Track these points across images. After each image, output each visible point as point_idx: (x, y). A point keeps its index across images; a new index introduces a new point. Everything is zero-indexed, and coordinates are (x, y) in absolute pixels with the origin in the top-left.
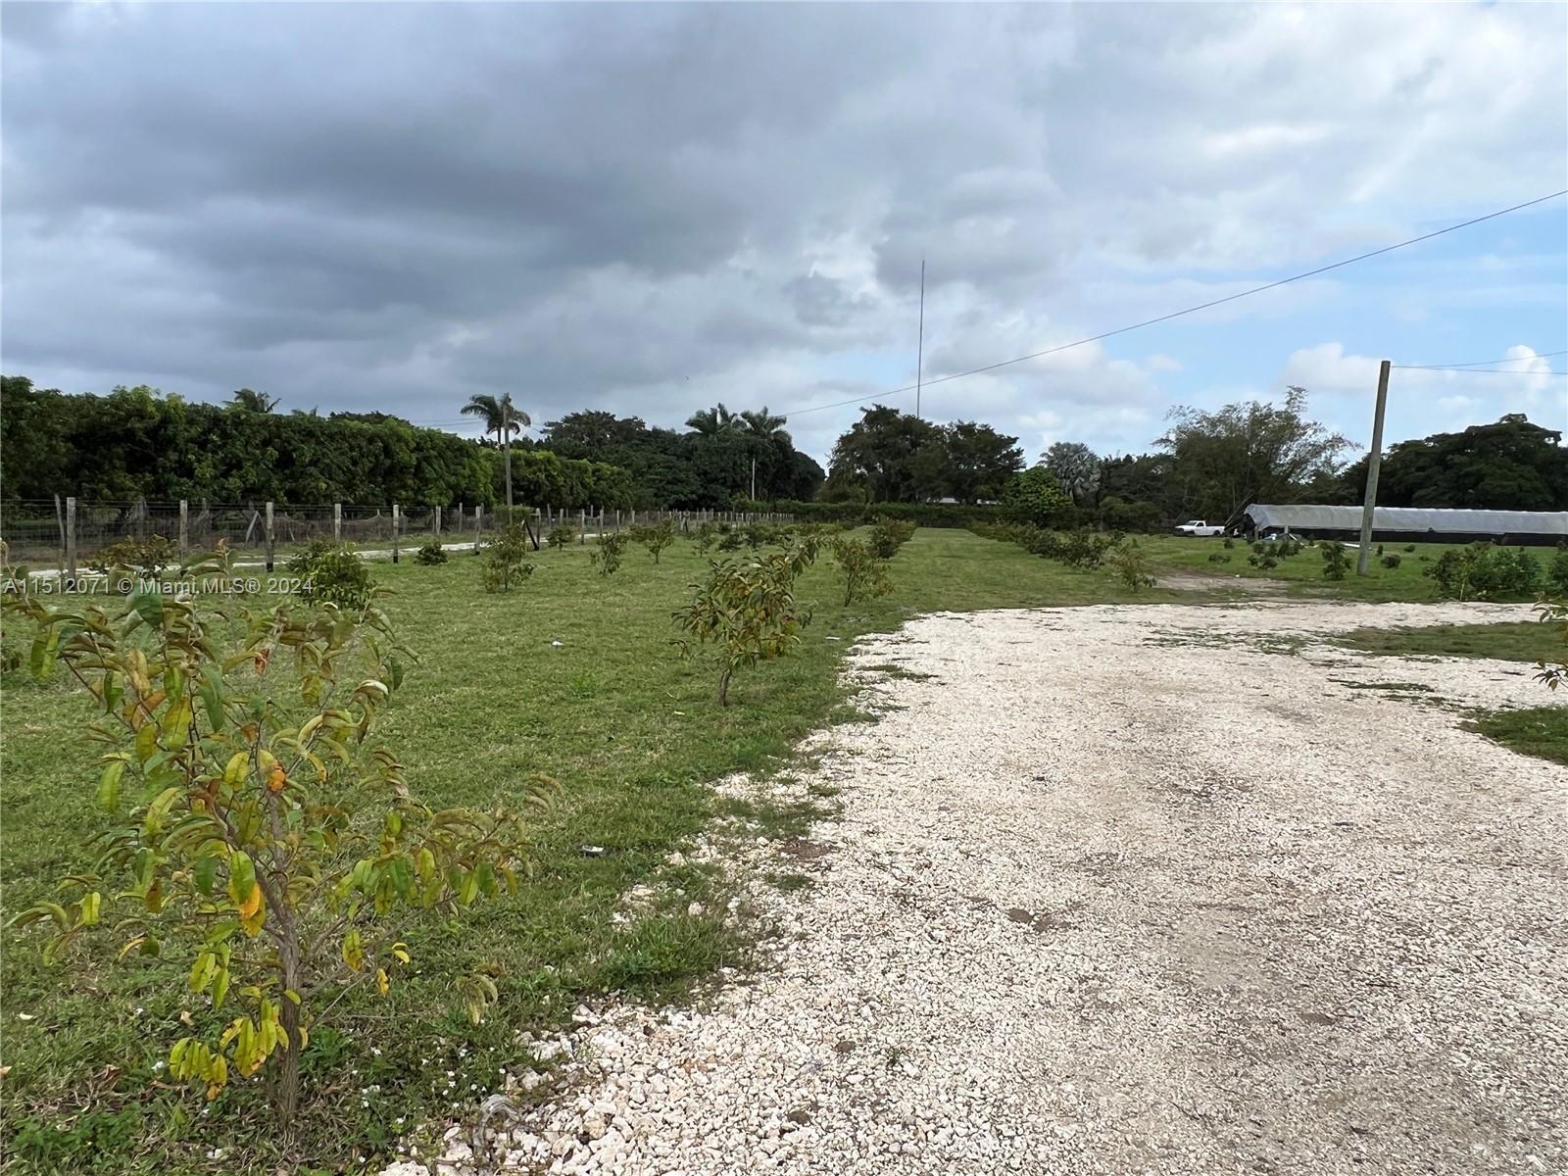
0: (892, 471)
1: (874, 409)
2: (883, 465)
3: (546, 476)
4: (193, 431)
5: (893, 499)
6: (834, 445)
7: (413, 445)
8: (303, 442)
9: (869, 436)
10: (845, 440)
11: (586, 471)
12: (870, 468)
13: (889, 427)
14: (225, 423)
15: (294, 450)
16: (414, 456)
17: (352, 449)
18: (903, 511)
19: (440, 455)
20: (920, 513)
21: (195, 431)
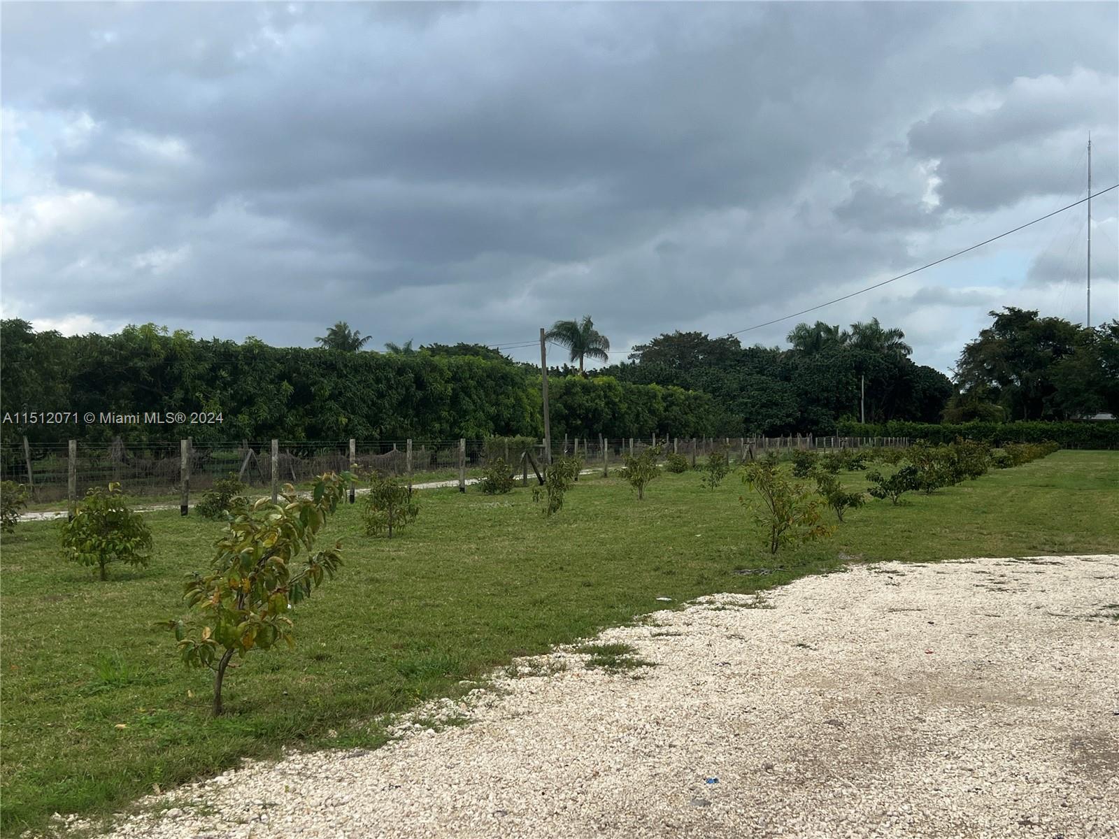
0: (1031, 385)
1: (1007, 312)
2: (1020, 377)
3: (607, 404)
4: (200, 367)
5: (1033, 417)
6: (959, 357)
7: (449, 374)
8: (323, 376)
9: (1000, 344)
10: (971, 350)
11: (655, 396)
12: (1004, 381)
13: (1026, 332)
14: (236, 357)
15: (314, 384)
16: (450, 387)
17: (378, 381)
18: (1044, 432)
19: (480, 384)
20: (1068, 433)
21: (204, 367)
